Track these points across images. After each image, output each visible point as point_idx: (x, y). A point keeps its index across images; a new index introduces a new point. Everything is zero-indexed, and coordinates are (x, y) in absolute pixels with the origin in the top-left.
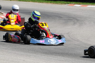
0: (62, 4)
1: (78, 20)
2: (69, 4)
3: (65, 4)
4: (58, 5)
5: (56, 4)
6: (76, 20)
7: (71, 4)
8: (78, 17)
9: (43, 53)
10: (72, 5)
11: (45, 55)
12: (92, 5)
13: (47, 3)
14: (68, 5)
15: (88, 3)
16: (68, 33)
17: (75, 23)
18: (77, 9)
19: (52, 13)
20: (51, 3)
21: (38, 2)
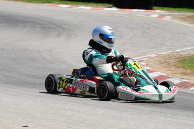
1: (64, 29)
6: (62, 28)
8: (64, 24)
9: (9, 83)
10: (55, 5)
11: (11, 86)
12: (85, 5)
15: (79, 3)
16: (49, 51)
17: (60, 34)
18: (62, 12)
19: (24, 17)
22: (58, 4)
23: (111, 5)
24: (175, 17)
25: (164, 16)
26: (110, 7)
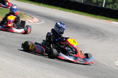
0: (101, 19)
2: (107, 19)
3: (104, 19)
4: (96, 19)
5: (95, 18)
7: (110, 20)
13: (87, 16)
14: (107, 21)
20: (90, 16)
21: (78, 14)
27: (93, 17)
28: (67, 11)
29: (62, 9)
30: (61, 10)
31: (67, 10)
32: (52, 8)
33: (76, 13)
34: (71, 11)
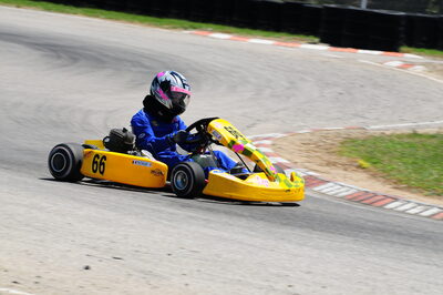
22: (212, 32)
23: (317, 40)
24: (432, 69)
25: (412, 64)
26: (315, 43)
27: (150, 25)
28: (68, 13)
29: (50, 5)
30: (49, 10)
31: (68, 8)
32: (18, 7)
33: (97, 17)
34: (79, 10)
